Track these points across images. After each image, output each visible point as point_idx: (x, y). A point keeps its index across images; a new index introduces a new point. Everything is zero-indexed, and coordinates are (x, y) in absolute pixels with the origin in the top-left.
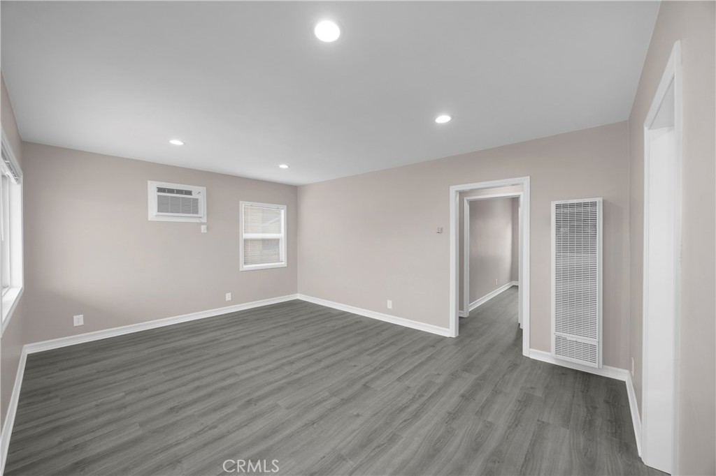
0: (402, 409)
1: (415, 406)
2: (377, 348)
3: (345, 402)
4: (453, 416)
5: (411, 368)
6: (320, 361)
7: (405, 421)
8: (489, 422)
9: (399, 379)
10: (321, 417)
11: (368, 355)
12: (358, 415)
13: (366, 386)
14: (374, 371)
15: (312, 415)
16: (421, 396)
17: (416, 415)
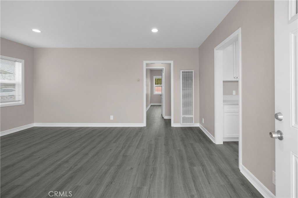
0: (148, 158)
1: (152, 155)
2: (115, 139)
3: (120, 166)
4: (167, 152)
5: (138, 142)
6: (87, 154)
7: (153, 161)
8: (179, 149)
9: (137, 148)
10: (113, 178)
11: (113, 143)
12: (132, 169)
13: (125, 156)
14: (122, 149)
15: (107, 180)
16: (151, 150)
17: (155, 157)
